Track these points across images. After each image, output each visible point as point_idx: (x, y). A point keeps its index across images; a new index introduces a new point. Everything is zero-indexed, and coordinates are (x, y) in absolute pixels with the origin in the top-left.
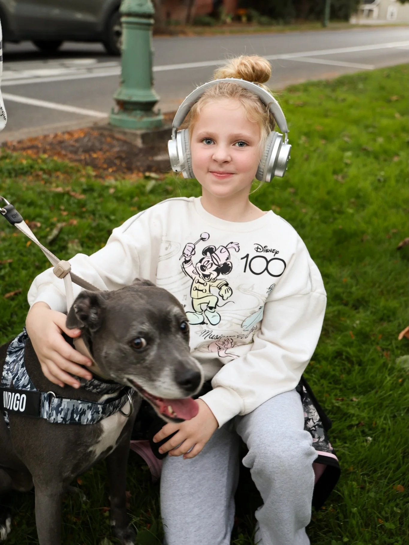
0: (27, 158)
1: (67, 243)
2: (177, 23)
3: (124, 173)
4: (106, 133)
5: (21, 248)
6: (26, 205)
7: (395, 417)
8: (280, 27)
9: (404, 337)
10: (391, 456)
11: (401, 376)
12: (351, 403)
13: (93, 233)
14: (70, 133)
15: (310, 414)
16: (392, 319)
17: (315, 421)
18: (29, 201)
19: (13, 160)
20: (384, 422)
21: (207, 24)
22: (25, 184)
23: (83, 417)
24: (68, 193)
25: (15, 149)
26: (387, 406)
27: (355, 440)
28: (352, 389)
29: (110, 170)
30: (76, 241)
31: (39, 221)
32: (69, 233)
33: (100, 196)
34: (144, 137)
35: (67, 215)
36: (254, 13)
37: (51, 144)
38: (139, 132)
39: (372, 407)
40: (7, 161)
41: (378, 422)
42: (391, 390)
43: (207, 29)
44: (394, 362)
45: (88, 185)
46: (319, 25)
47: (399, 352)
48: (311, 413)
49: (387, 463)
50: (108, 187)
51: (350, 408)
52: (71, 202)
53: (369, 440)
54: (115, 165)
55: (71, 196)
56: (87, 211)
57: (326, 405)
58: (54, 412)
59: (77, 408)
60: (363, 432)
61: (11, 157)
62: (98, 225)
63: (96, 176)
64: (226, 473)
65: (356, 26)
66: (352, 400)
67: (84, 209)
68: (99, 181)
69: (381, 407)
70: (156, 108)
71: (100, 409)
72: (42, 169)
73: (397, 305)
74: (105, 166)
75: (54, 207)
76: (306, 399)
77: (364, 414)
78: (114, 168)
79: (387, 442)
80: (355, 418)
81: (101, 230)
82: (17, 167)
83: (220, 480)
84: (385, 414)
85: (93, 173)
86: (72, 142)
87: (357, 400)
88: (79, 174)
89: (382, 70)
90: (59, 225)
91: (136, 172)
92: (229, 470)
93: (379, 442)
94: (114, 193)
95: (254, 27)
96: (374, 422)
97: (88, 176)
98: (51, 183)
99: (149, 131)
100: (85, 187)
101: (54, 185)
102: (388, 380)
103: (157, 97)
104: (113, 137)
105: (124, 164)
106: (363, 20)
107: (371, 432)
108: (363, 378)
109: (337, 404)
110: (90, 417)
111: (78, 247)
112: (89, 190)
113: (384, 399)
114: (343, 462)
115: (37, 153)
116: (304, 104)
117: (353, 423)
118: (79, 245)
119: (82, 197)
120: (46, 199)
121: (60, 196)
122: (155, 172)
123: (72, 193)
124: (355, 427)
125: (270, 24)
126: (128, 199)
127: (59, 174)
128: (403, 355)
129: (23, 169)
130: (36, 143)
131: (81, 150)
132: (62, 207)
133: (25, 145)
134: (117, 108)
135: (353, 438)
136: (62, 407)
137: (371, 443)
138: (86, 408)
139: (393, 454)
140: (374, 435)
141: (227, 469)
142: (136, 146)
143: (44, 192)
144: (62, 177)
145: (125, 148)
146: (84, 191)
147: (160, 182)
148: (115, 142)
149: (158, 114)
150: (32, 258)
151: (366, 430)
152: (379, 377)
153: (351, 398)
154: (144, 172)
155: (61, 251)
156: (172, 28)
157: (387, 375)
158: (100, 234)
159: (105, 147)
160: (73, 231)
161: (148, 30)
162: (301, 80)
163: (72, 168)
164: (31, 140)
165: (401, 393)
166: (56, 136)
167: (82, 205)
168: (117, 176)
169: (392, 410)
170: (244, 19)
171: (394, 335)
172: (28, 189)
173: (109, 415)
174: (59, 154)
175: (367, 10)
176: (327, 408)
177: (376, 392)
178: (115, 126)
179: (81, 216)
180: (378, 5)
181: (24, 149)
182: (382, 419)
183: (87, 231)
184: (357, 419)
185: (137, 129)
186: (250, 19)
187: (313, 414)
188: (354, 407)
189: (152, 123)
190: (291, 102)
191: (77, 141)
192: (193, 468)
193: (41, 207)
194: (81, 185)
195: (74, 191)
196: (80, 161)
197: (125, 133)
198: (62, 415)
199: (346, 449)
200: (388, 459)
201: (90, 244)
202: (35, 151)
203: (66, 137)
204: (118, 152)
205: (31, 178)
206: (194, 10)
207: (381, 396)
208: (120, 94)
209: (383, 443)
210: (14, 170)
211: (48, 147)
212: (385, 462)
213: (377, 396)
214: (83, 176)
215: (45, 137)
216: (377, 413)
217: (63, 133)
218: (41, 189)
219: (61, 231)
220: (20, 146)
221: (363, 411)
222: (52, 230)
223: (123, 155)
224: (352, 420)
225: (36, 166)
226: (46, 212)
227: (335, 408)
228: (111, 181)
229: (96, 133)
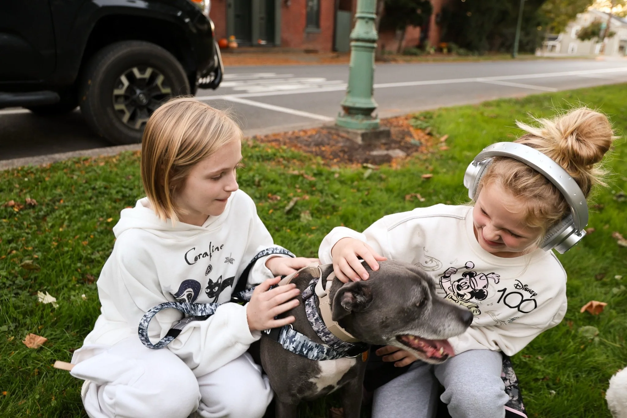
0: (272, 147)
1: (300, 213)
2: (390, 53)
3: (346, 163)
4: (333, 131)
5: (265, 214)
6: (269, 183)
7: (577, 376)
8: (475, 58)
9: (586, 311)
10: (573, 409)
11: (583, 343)
12: (536, 360)
13: (321, 207)
14: (305, 132)
15: (507, 375)
16: (574, 294)
17: (511, 382)
18: (272, 179)
19: (261, 149)
20: (568, 379)
21: (415, 54)
22: (269, 167)
23: (310, 352)
24: (302, 175)
25: (262, 141)
26: (570, 367)
27: (540, 391)
28: (537, 349)
29: (335, 160)
30: (308, 212)
31: (279, 195)
32: (302, 205)
33: (327, 179)
34: (363, 136)
35: (301, 192)
36: (453, 46)
37: (290, 139)
38: (360, 132)
39: (556, 365)
40: (257, 149)
41: (561, 379)
42: (574, 353)
43: (414, 58)
44: (577, 331)
45: (318, 170)
46: (509, 56)
47: (581, 323)
48: (509, 374)
49: (569, 415)
50: (333, 173)
51: (537, 364)
52: (304, 182)
53: (553, 393)
54: (339, 156)
55: (304, 178)
56: (317, 190)
57: (514, 360)
58: (288, 340)
59: (307, 344)
60: (548, 386)
61: (259, 147)
62: (325, 201)
63: (324, 165)
64: (427, 406)
65: (541, 58)
66: (537, 359)
67: (314, 189)
68: (326, 169)
69: (564, 367)
70: (374, 114)
71: (325, 350)
72: (282, 157)
73: (581, 284)
74: (331, 157)
75: (292, 185)
76: (507, 361)
77: (549, 371)
78: (338, 159)
79: (570, 396)
80: (540, 373)
81: (327, 205)
82: (264, 154)
83: (422, 411)
84: (568, 372)
85: (322, 162)
86: (306, 138)
87: (542, 359)
88: (311, 162)
89: (565, 92)
90: (295, 199)
91: (355, 162)
92: (430, 403)
93: (562, 396)
94: (339, 177)
95: (454, 57)
96: (558, 379)
97: (318, 164)
98: (289, 168)
99: (367, 131)
100: (315, 171)
101: (291, 169)
102: (572, 345)
103: (375, 105)
104: (338, 135)
105: (346, 157)
106: (547, 54)
107: (554, 386)
108: (548, 342)
109: (524, 360)
110: (316, 354)
111: (309, 216)
112: (319, 174)
113: (568, 360)
114: (529, 408)
115: (279, 145)
116: (496, 117)
117: (538, 377)
118: (310, 215)
119: (313, 179)
120: (285, 179)
121: (296, 177)
122: (372, 163)
123: (306, 176)
124: (541, 381)
125: (467, 55)
126: (349, 182)
127: (295, 161)
128: (585, 326)
129: (268, 156)
130: (278, 138)
131: (313, 144)
132: (297, 186)
133: (270, 139)
134: (343, 112)
135: (538, 390)
136: (295, 339)
137: (555, 396)
138: (314, 346)
139: (575, 407)
140: (557, 390)
141: (428, 402)
142: (357, 143)
143: (283, 174)
144: (297, 163)
145: (348, 144)
146: (315, 175)
147: (375, 171)
148: (340, 139)
149: (376, 118)
150: (273, 223)
151: (551, 384)
152: (563, 341)
153: (537, 356)
154: (362, 163)
155: (295, 219)
156: (386, 56)
157: (570, 340)
158: (326, 208)
159: (332, 142)
160: (306, 205)
161: (371, 52)
162: (494, 98)
163: (305, 157)
164: (275, 135)
165: (583, 357)
166: (294, 133)
167: (313, 185)
168: (340, 165)
169: (574, 371)
170: (445, 50)
171: (576, 309)
172: (271, 171)
173: (332, 359)
174: (295, 146)
175: (550, 45)
176: (516, 362)
177: (560, 354)
178: (341, 127)
179: (312, 193)
180: (560, 42)
181: (269, 141)
182: (566, 377)
183: (317, 205)
184: (543, 374)
185: (358, 129)
186: (450, 51)
187: (510, 376)
188: (540, 364)
189: (370, 125)
190: (486, 114)
191: (310, 137)
192: (400, 398)
193: (281, 185)
194: (312, 170)
195: (307, 174)
196: (311, 152)
197: (348, 132)
198: (294, 346)
199: (532, 397)
200: (570, 411)
201: (318, 215)
202: (277, 143)
203: (302, 134)
204: (342, 147)
205: (273, 163)
206: (404, 43)
207: (564, 358)
208: (346, 101)
209: (566, 397)
210: (262, 156)
211: (287, 141)
212: (568, 413)
213: (561, 357)
214: (314, 164)
215: (286, 133)
216: (561, 371)
217: (300, 131)
218: (281, 171)
219: (296, 203)
220: (266, 139)
221: (547, 368)
222: (289, 202)
223: (346, 149)
224: (538, 375)
225: (278, 154)
226: (285, 189)
227: (522, 363)
228: (335, 168)
229: (325, 132)
